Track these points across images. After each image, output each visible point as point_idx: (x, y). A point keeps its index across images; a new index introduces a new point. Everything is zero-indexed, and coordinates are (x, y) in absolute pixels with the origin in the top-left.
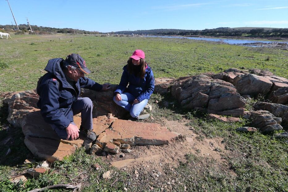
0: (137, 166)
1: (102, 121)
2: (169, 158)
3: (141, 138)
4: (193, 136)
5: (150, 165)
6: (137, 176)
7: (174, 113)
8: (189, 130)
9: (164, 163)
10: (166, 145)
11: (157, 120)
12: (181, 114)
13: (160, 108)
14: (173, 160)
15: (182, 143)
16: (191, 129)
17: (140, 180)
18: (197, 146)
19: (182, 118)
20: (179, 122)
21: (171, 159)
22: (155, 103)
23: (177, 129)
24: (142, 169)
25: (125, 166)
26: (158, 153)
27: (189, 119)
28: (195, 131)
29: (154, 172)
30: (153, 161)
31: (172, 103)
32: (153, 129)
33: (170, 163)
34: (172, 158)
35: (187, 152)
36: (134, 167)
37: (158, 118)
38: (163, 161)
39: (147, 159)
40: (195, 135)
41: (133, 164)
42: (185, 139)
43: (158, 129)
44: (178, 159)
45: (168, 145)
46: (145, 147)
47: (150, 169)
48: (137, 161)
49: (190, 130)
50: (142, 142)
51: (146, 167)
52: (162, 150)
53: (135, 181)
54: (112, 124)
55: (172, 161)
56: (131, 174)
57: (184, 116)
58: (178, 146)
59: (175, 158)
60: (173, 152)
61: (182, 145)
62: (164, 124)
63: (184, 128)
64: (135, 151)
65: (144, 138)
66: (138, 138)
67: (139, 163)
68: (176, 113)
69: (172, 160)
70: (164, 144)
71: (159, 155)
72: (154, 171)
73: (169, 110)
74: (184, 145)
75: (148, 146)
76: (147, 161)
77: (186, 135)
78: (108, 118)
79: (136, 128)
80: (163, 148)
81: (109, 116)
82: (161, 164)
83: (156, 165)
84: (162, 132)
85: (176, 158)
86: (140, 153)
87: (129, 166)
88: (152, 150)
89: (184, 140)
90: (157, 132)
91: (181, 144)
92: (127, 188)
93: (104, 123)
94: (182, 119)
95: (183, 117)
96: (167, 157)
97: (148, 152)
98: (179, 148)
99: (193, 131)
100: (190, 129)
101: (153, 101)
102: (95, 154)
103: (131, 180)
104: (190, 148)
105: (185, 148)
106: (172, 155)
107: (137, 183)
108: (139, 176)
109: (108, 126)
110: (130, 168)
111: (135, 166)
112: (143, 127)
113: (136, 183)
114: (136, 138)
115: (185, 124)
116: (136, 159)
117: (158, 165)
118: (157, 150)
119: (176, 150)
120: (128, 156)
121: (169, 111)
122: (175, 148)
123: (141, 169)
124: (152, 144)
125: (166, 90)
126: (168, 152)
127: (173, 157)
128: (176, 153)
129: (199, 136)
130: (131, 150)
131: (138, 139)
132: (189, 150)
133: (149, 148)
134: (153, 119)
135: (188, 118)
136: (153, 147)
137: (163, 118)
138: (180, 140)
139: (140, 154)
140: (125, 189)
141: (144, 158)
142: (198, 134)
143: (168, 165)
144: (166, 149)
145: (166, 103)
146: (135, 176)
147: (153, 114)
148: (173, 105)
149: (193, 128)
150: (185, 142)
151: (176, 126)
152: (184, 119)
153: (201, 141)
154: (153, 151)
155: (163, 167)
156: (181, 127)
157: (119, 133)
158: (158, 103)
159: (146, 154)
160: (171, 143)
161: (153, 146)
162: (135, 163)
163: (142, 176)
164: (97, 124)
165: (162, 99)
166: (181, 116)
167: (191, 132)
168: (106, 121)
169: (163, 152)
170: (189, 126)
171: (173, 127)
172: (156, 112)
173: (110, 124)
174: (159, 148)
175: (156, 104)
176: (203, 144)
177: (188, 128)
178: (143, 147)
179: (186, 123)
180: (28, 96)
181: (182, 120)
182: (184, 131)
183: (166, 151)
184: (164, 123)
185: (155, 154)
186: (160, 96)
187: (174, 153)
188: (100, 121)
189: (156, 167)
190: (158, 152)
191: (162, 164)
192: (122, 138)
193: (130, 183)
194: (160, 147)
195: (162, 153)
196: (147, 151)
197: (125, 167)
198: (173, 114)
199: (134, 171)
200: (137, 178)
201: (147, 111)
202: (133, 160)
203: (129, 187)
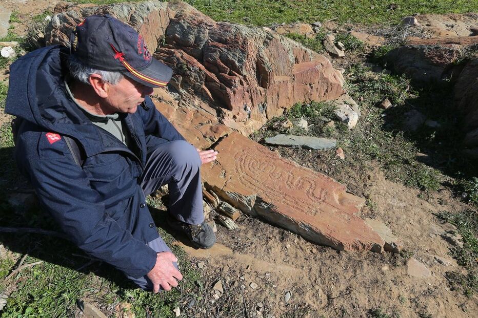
0: (230, 270)
1: (202, 124)
2: (320, 291)
3: (272, 205)
4: (440, 262)
5: (261, 284)
6: (217, 297)
7: (420, 159)
8: (439, 238)
9: (298, 298)
10: (334, 252)
11: (351, 165)
12: (446, 172)
13: (384, 128)
14: (329, 304)
15: (385, 268)
16: (449, 240)
17: (217, 311)
18: (433, 301)
19: (442, 187)
20: (419, 196)
21: (324, 298)
22: (379, 105)
23: (398, 219)
24: (236, 284)
25: (205, 256)
26: (299, 263)
27: (466, 200)
28: (460, 253)
29: (258, 309)
30: (275, 279)
31: (433, 124)
32: (317, 193)
33: (315, 306)
34: (328, 299)
35: (383, 305)
36: (221, 270)
37: (357, 159)
38: (300, 291)
39: (263, 266)
40: (451, 264)
41: (224, 262)
42: (405, 263)
43: (333, 199)
44: (343, 311)
45: (339, 252)
46: (276, 230)
47: (254, 294)
48: (236, 260)
49: (443, 241)
50: (272, 217)
51: (247, 284)
52: (313, 261)
53: (205, 305)
54: (220, 139)
55: (323, 305)
56: (204, 286)
57: (453, 181)
58: (368, 271)
59: (337, 303)
60: (342, 281)
61: (383, 273)
62: (365, 185)
63: (425, 222)
64: (246, 232)
65: (279, 210)
66: (264, 202)
67: (238, 267)
68: (428, 164)
69: (325, 302)
70: (328, 246)
71: (300, 270)
72: (260, 305)
73: (409, 145)
74: (390, 276)
75: (283, 233)
76: (259, 271)
77: (419, 249)
78: (220, 121)
79: (272, 174)
80: (319, 256)
81: (223, 117)
82: (288, 296)
83: (274, 292)
84: (340, 213)
85: (339, 305)
86: (254, 241)
87: (212, 263)
88: (288, 246)
89: (399, 263)
90: (323, 205)
91: (380, 269)
92: (181, 311)
93: (204, 133)
94: (439, 191)
95: (446, 184)
96: (317, 287)
97: (276, 247)
98: (368, 278)
99: (451, 247)
100: (444, 237)
101: (377, 98)
102: (162, 199)
103: (200, 298)
104: (406, 295)
105: (388, 288)
106: (333, 287)
107: (207, 311)
108: (221, 298)
109: (210, 143)
110: (212, 268)
111: (226, 270)
112: (291, 179)
113: (205, 311)
114: (259, 200)
115: (436, 211)
116: (237, 254)
117: (278, 296)
118: (300, 253)
119: (353, 282)
120: (222, 236)
121: (407, 150)
122: (355, 271)
123: (233, 283)
124: (296, 231)
125: (440, 71)
126: (327, 276)
127: (334, 296)
128: (349, 289)
129: (464, 272)
130: (236, 226)
131: (263, 204)
132: (394, 302)
133: (282, 239)
134: (342, 157)
135: (465, 196)
136: (296, 240)
137: (375, 163)
138: (387, 255)
139: (253, 246)
140: (178, 311)
141: (256, 260)
142: (464, 265)
143: (305, 311)
144: (328, 262)
145: (415, 119)
146: (211, 295)
147: (353, 141)
148: (432, 129)
149: (457, 238)
150: (399, 271)
151: (402, 205)
152: (447, 194)
153: (461, 295)
154: (289, 252)
155: (289, 308)
156: (416, 218)
157: (224, 171)
158: (390, 108)
159: (268, 252)
160: (352, 251)
161: (298, 237)
162: (230, 262)
163: (226, 302)
164: (187, 130)
165: (408, 101)
166: (442, 180)
167: (443, 249)
168: (211, 128)
169: (316, 267)
170: (448, 224)
171: (389, 205)
172: (364, 137)
173: (216, 140)
174: (308, 252)
175: (382, 110)
176: (462, 306)
177: (438, 229)
178: (270, 228)
179: (444, 209)
180: (72, 25)
181: (436, 196)
182: (419, 234)
183: (324, 269)
184: (369, 182)
185: (291, 263)
186: (405, 88)
187: (343, 288)
188: (197, 123)
189: (271, 299)
190: (301, 261)
191: (292, 297)
192: (225, 189)
193: (192, 304)
194: (315, 250)
195: (311, 269)
196: (276, 244)
197: (203, 260)
198: (414, 163)
199: (216, 282)
200: (213, 302)
201: (337, 128)
202: (228, 251)
203: (186, 312)
